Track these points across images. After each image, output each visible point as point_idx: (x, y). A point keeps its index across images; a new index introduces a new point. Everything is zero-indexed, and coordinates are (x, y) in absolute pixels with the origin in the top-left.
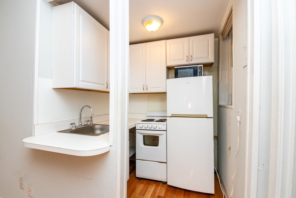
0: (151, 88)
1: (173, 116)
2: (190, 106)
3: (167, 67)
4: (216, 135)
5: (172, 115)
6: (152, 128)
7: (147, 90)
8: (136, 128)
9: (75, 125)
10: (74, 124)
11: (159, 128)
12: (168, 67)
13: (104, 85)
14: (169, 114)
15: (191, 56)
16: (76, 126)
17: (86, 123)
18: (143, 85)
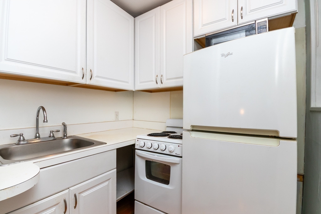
0: (167, 79)
1: (196, 129)
2: (242, 112)
3: (195, 40)
4: (302, 172)
5: (193, 126)
6: (159, 149)
7: (162, 83)
8: (136, 147)
9: (23, 137)
10: (22, 135)
11: (170, 152)
12: (198, 39)
13: (75, 72)
14: (187, 125)
15: (242, 8)
16: (26, 139)
17: (52, 134)
18: (156, 76)
